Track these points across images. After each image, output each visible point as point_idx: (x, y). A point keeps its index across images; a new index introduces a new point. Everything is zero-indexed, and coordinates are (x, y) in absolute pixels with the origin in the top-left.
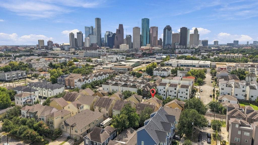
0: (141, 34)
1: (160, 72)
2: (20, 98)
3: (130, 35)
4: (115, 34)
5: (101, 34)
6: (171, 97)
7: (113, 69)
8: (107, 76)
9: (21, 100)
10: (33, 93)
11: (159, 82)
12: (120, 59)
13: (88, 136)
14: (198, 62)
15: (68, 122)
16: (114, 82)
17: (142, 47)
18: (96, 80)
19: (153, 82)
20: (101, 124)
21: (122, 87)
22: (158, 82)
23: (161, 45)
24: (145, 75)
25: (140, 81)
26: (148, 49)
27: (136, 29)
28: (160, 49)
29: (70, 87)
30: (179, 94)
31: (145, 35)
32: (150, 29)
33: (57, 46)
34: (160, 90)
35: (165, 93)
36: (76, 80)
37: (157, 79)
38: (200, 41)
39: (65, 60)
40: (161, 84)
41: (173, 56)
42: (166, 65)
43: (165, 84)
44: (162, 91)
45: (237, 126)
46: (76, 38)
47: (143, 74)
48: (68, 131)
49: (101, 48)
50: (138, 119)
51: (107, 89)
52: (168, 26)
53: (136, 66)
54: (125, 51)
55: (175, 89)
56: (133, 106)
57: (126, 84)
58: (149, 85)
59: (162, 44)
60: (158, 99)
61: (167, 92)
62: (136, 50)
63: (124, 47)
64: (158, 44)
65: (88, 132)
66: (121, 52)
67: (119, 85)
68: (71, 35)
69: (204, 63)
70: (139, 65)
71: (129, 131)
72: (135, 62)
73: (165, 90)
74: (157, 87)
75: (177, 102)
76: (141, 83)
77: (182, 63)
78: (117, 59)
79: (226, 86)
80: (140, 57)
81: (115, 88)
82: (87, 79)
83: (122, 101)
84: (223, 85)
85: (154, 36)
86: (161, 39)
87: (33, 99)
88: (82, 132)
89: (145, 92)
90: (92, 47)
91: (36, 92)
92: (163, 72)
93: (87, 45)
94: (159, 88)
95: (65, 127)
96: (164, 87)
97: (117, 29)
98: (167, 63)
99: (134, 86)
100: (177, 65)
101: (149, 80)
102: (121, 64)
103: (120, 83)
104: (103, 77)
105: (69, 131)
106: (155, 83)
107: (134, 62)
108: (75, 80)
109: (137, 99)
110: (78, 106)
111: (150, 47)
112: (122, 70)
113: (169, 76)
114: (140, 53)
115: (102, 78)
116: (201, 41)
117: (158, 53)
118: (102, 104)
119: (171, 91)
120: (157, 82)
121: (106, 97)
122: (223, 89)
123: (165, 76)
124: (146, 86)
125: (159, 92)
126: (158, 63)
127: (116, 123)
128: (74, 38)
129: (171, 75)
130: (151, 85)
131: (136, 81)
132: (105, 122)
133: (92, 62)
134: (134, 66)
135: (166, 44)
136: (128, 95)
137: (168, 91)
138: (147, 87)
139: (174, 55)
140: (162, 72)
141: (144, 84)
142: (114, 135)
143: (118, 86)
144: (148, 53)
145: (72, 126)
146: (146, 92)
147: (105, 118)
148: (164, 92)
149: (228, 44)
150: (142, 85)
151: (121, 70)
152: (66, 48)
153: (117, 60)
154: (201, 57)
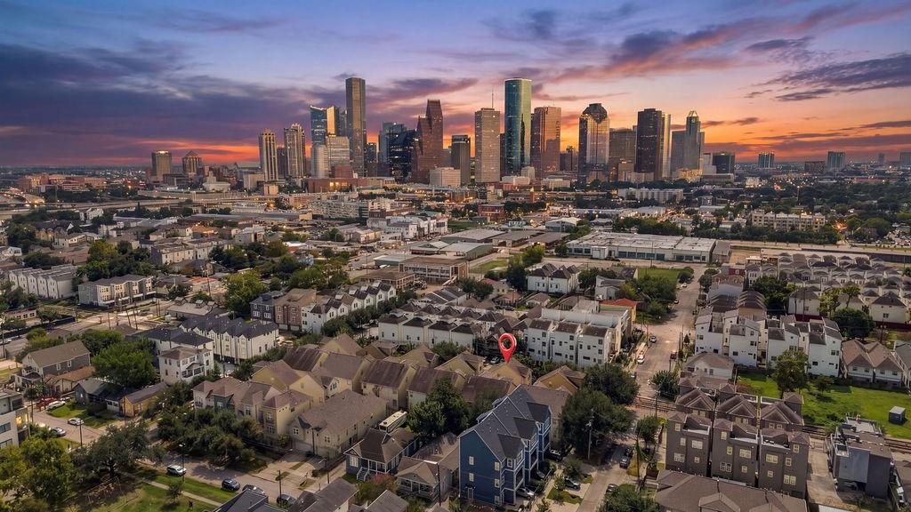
1: (548, 279)
2: (174, 362)
3: (465, 137)
6: (557, 359)
8: (392, 293)
9: (179, 366)
10: (201, 347)
13: (356, 448)
14: (675, 244)
15: (308, 419)
16: (411, 316)
17: (506, 180)
18: (359, 306)
20: (382, 424)
21: (431, 331)
23: (572, 168)
24: (503, 291)
25: (484, 312)
27: (486, 117)
28: (567, 184)
29: (289, 326)
30: (580, 350)
34: (534, 341)
35: (545, 349)
36: (305, 309)
41: (605, 216)
42: (572, 252)
43: (545, 325)
44: (538, 343)
45: (678, 428)
47: (496, 286)
48: (307, 440)
49: (366, 183)
50: (467, 414)
51: (393, 335)
53: (480, 257)
55: (572, 338)
56: (458, 383)
57: (445, 323)
58: (505, 325)
60: (521, 365)
61: (552, 347)
64: (562, 167)
65: (352, 441)
67: (426, 325)
68: (264, 139)
69: (690, 248)
70: (490, 253)
71: (445, 439)
72: (479, 242)
73: (546, 340)
74: (526, 332)
76: (484, 318)
77: (624, 244)
78: (420, 229)
79: (710, 330)
80: (495, 219)
81: (414, 333)
82: (337, 305)
83: (431, 370)
84: (703, 328)
86: (570, 149)
87: (205, 363)
88: (341, 442)
90: (336, 177)
91: (209, 345)
92: (556, 281)
93: (319, 170)
95: (300, 430)
96: (544, 331)
98: (577, 247)
99: (465, 329)
100: (607, 253)
101: (513, 306)
102: (432, 247)
104: (380, 297)
105: (309, 440)
106: (526, 317)
107: (473, 241)
109: (468, 364)
110: (325, 382)
111: (534, 180)
113: (574, 292)
114: (498, 204)
115: (378, 300)
118: (381, 377)
119: (561, 343)
121: (390, 359)
122: (701, 338)
124: (499, 325)
125: (531, 345)
126: (550, 245)
127: (415, 421)
128: (274, 147)
130: (512, 325)
131: (473, 314)
132: (390, 420)
133: (340, 239)
136: (446, 353)
137: (553, 341)
141: (494, 321)
142: (412, 447)
143: (421, 326)
145: (318, 429)
147: (390, 412)
148: (544, 344)
150: (489, 325)
151: (432, 273)
152: (248, 182)
153: (421, 235)
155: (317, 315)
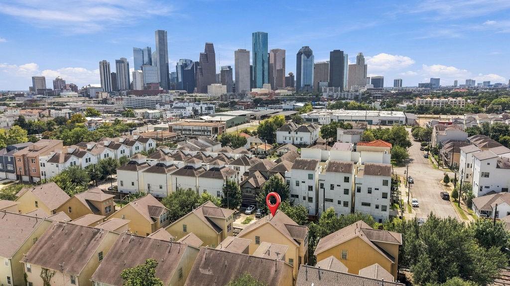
0: (251, 64)
1: (293, 133)
3: (229, 67)
4: (197, 63)
5: (168, 64)
7: (175, 130)
8: (150, 145)
11: (292, 159)
12: (202, 111)
14: (378, 114)
17: (254, 90)
18: (111, 156)
19: (273, 160)
21: (174, 177)
22: (290, 159)
23: (292, 86)
24: (256, 144)
25: (237, 156)
26: (266, 94)
27: (241, 54)
28: (290, 93)
29: (31, 178)
30: (357, 194)
31: (259, 67)
32: (269, 54)
33: (74, 88)
34: (298, 184)
35: (312, 194)
36: (43, 158)
37: (286, 151)
38: (368, 78)
39: (69, 113)
40: (300, 165)
41: (320, 105)
42: (305, 120)
43: (310, 165)
44: (303, 188)
46: (115, 72)
47: (250, 139)
49: (168, 93)
51: (133, 184)
52: (306, 47)
53: (237, 125)
54: (218, 98)
55: (347, 180)
57: (191, 168)
58: (261, 168)
59: (295, 85)
61: (321, 191)
62: (242, 95)
63: (217, 89)
64: (287, 85)
66: (210, 100)
67: (169, 171)
68: (102, 66)
69: (389, 116)
70: (244, 123)
72: (236, 116)
74: (287, 174)
75: (369, 236)
76: (238, 162)
77: (341, 115)
78: (195, 111)
79: (498, 167)
80: (247, 107)
82: (80, 155)
84: (489, 164)
85: (278, 68)
86: (291, 75)
89: (250, 192)
90: (148, 90)
92: (300, 134)
93: (139, 87)
94: (294, 175)
96: (311, 172)
97: (201, 54)
98: (307, 117)
99: (215, 173)
100: (330, 120)
101: (265, 155)
103: (172, 165)
104: (137, 147)
106: (281, 161)
107: (232, 116)
108: (40, 158)
111: (271, 91)
112: (199, 131)
113: (315, 143)
114: (249, 100)
115: (135, 151)
116: (370, 78)
117: (287, 100)
118: (56, 252)
119: (332, 187)
120: (287, 159)
122: (486, 175)
123: (307, 144)
124: (253, 170)
125: (294, 189)
126: (288, 118)
128: (109, 72)
129: (321, 140)
130: (268, 168)
131: (226, 158)
133: (133, 116)
134: (231, 124)
135: (302, 86)
137: (322, 185)
138: (257, 174)
139: (321, 103)
140: (297, 133)
141: (249, 165)
143: (163, 172)
144: (267, 100)
146: (253, 191)
148: (310, 188)
149: (422, 85)
150: (243, 169)
152: (92, 93)
153: (196, 114)
154: (380, 105)
155: (55, 164)
